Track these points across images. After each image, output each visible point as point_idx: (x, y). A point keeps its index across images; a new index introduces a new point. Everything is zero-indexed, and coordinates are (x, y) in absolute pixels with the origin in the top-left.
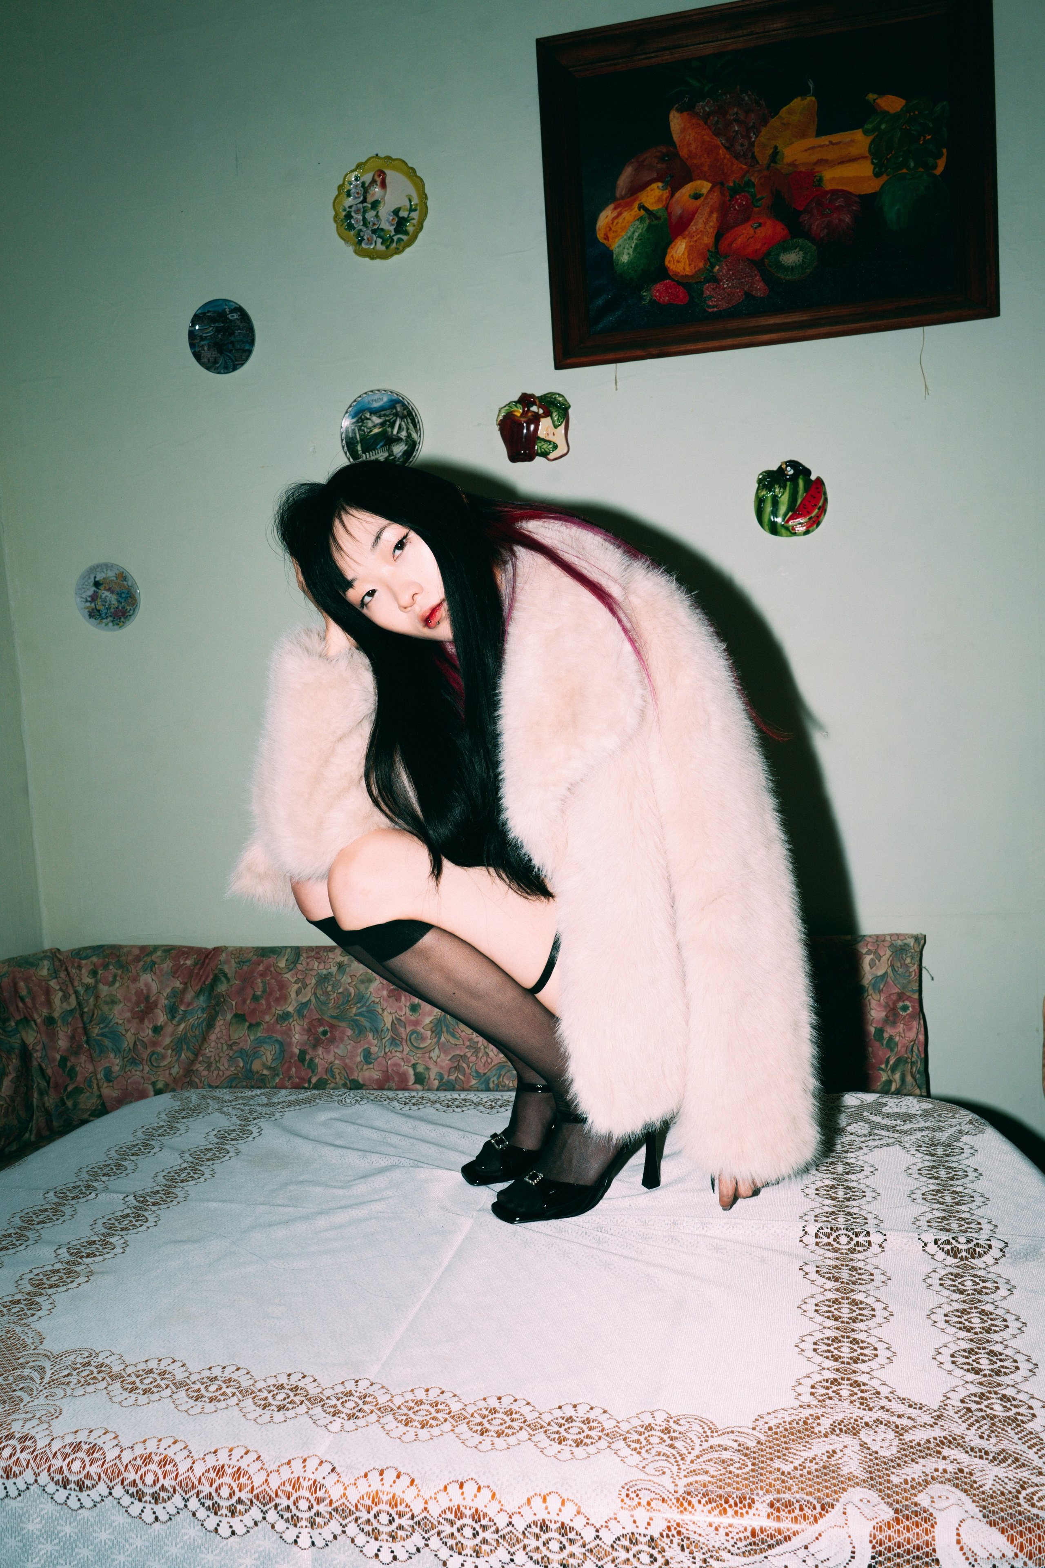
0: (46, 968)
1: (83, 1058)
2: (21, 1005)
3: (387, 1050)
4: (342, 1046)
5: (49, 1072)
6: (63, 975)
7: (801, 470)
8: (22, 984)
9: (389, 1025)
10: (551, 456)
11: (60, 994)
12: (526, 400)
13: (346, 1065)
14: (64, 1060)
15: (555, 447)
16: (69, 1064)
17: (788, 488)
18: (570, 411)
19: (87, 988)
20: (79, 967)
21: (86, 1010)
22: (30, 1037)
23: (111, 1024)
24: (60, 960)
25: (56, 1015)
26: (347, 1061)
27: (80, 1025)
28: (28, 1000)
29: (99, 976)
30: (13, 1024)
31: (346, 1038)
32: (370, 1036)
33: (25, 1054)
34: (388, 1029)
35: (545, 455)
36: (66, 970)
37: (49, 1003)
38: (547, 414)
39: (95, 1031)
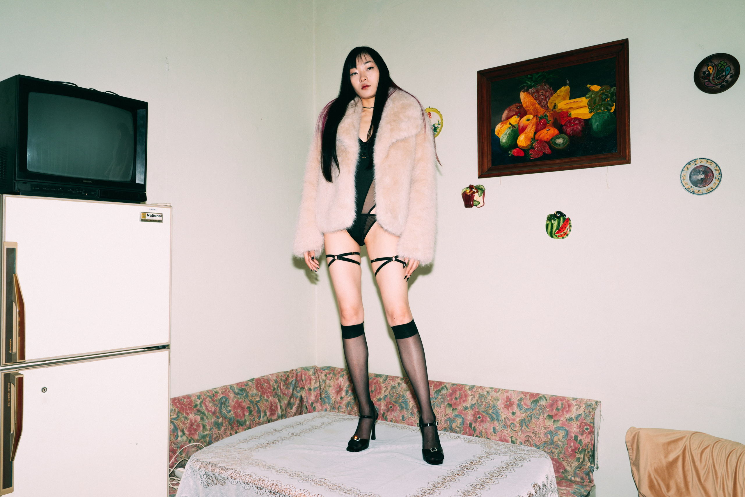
0: (312, 372)
1: (318, 404)
2: (302, 383)
3: (409, 417)
4: (396, 413)
5: (308, 407)
6: (316, 374)
7: (562, 214)
8: (303, 376)
9: (411, 408)
10: (478, 206)
11: (314, 381)
12: (471, 187)
13: (396, 420)
14: (312, 404)
15: (479, 203)
16: (314, 405)
17: (557, 221)
18: (485, 191)
19: (323, 380)
20: (322, 373)
21: (321, 388)
22: (303, 394)
23: (328, 394)
24: (317, 370)
25: (312, 388)
26: (397, 419)
27: (319, 393)
28: (304, 381)
29: (327, 377)
30: (299, 388)
31: (397, 410)
32: (405, 410)
33: (301, 399)
34: (410, 409)
35: (476, 205)
36: (318, 373)
37: (310, 383)
38: (477, 192)
39: (323, 396)
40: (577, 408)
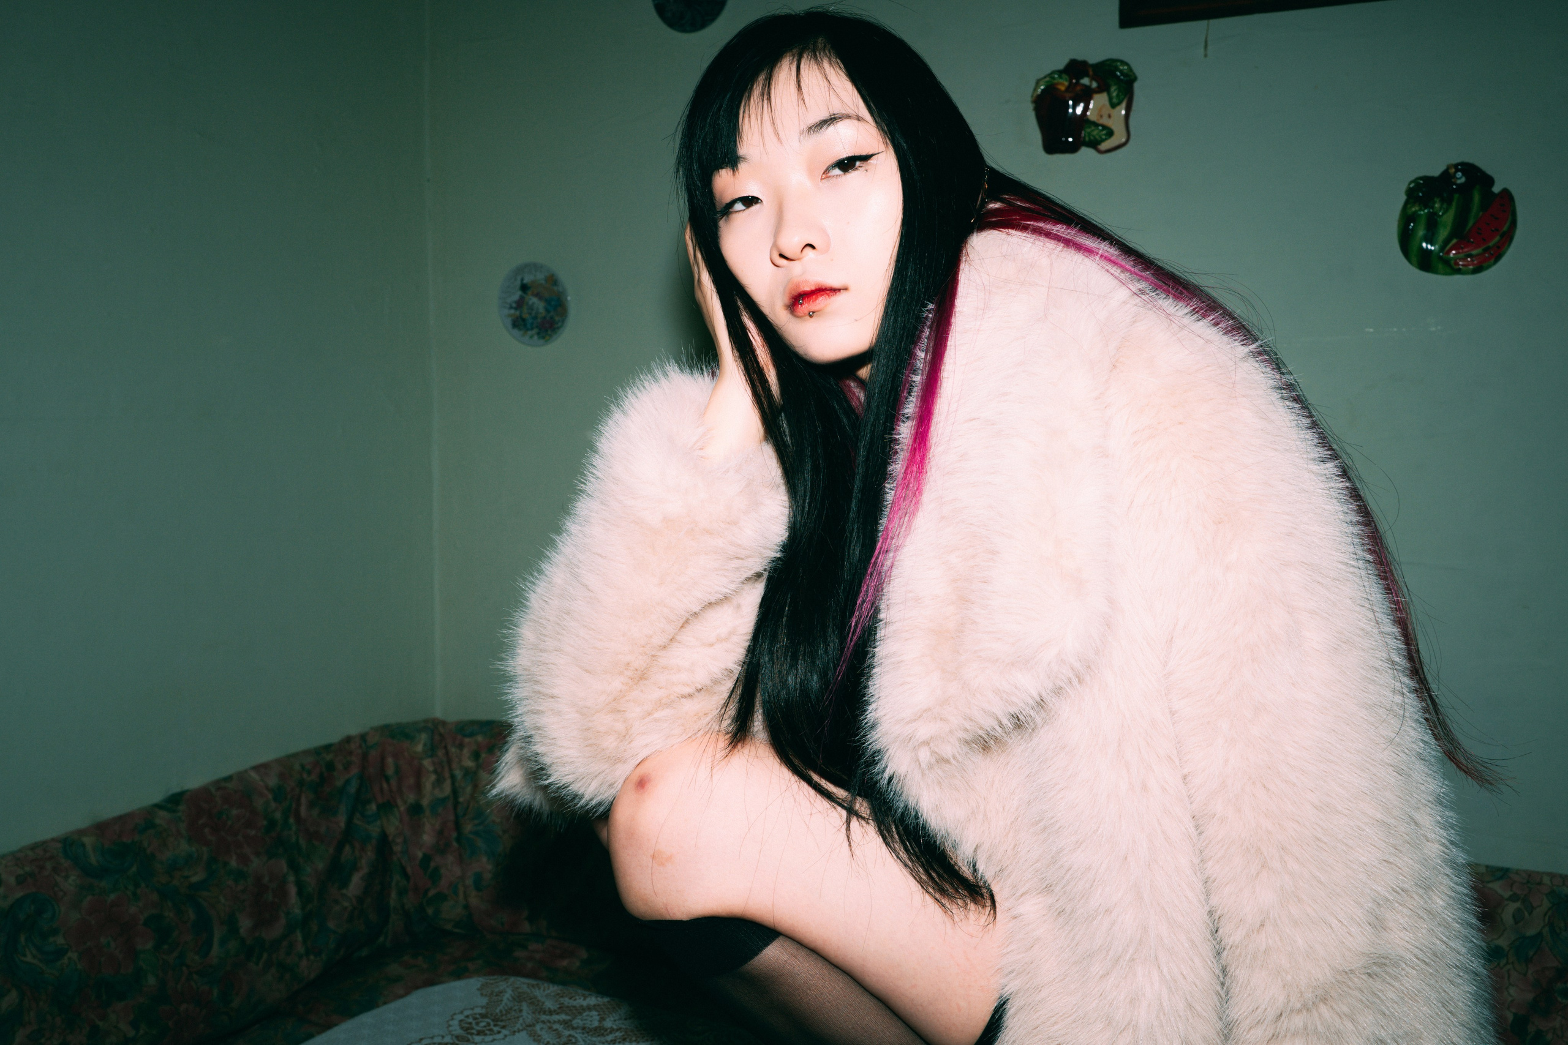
0: (422, 742)
1: (450, 858)
2: (385, 786)
5: (409, 870)
6: (441, 753)
7: (1476, 177)
8: (390, 761)
10: (1104, 146)
11: (433, 777)
12: (1075, 68)
14: (427, 859)
15: (1110, 133)
16: (432, 865)
17: (1454, 204)
18: (1136, 85)
19: (467, 772)
20: (461, 746)
21: (461, 800)
22: (393, 825)
24: (441, 735)
25: (425, 802)
27: (452, 817)
28: (393, 782)
29: (481, 761)
30: (374, 807)
33: (384, 844)
35: (1094, 144)
36: (445, 748)
37: (418, 787)
38: (1103, 88)
39: (468, 828)
40: (1519, 910)
